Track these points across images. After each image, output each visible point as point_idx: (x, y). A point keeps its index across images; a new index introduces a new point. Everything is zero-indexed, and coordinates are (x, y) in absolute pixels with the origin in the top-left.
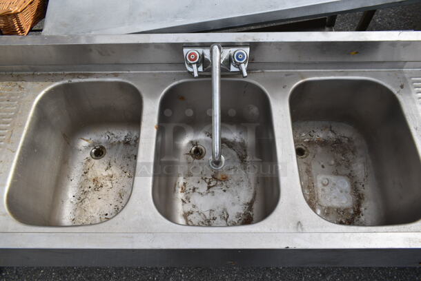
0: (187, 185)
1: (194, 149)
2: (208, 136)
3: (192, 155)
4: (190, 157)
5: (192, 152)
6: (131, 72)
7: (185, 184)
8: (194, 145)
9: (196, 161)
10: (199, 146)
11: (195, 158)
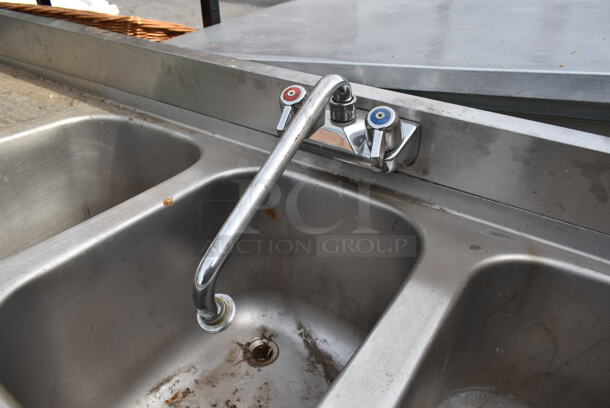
0: (190, 397)
1: (258, 343)
2: (301, 335)
3: (246, 351)
4: (242, 351)
5: (252, 348)
6: (216, 136)
7: (187, 392)
8: (263, 337)
9: (245, 365)
10: (270, 344)
11: (246, 358)
